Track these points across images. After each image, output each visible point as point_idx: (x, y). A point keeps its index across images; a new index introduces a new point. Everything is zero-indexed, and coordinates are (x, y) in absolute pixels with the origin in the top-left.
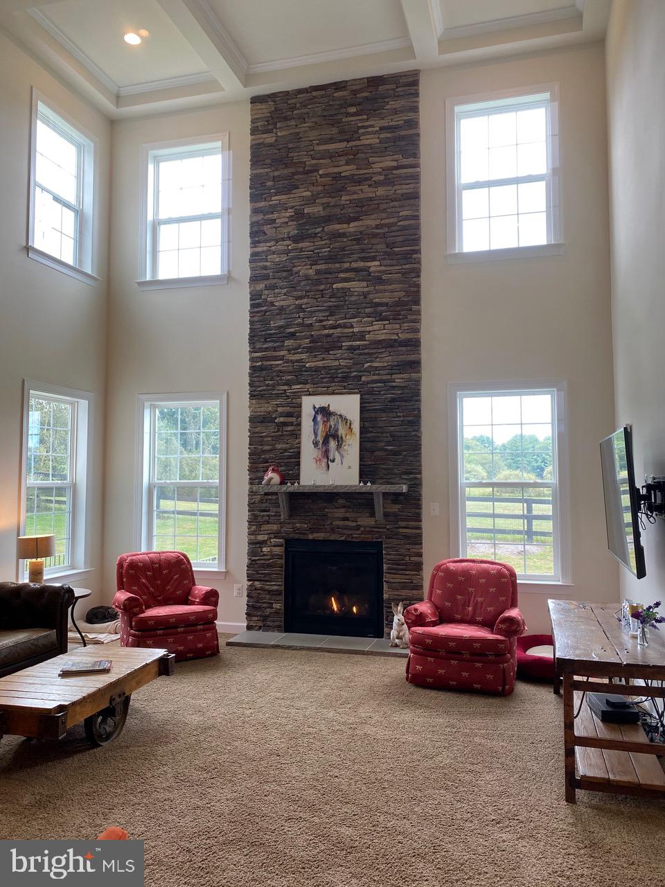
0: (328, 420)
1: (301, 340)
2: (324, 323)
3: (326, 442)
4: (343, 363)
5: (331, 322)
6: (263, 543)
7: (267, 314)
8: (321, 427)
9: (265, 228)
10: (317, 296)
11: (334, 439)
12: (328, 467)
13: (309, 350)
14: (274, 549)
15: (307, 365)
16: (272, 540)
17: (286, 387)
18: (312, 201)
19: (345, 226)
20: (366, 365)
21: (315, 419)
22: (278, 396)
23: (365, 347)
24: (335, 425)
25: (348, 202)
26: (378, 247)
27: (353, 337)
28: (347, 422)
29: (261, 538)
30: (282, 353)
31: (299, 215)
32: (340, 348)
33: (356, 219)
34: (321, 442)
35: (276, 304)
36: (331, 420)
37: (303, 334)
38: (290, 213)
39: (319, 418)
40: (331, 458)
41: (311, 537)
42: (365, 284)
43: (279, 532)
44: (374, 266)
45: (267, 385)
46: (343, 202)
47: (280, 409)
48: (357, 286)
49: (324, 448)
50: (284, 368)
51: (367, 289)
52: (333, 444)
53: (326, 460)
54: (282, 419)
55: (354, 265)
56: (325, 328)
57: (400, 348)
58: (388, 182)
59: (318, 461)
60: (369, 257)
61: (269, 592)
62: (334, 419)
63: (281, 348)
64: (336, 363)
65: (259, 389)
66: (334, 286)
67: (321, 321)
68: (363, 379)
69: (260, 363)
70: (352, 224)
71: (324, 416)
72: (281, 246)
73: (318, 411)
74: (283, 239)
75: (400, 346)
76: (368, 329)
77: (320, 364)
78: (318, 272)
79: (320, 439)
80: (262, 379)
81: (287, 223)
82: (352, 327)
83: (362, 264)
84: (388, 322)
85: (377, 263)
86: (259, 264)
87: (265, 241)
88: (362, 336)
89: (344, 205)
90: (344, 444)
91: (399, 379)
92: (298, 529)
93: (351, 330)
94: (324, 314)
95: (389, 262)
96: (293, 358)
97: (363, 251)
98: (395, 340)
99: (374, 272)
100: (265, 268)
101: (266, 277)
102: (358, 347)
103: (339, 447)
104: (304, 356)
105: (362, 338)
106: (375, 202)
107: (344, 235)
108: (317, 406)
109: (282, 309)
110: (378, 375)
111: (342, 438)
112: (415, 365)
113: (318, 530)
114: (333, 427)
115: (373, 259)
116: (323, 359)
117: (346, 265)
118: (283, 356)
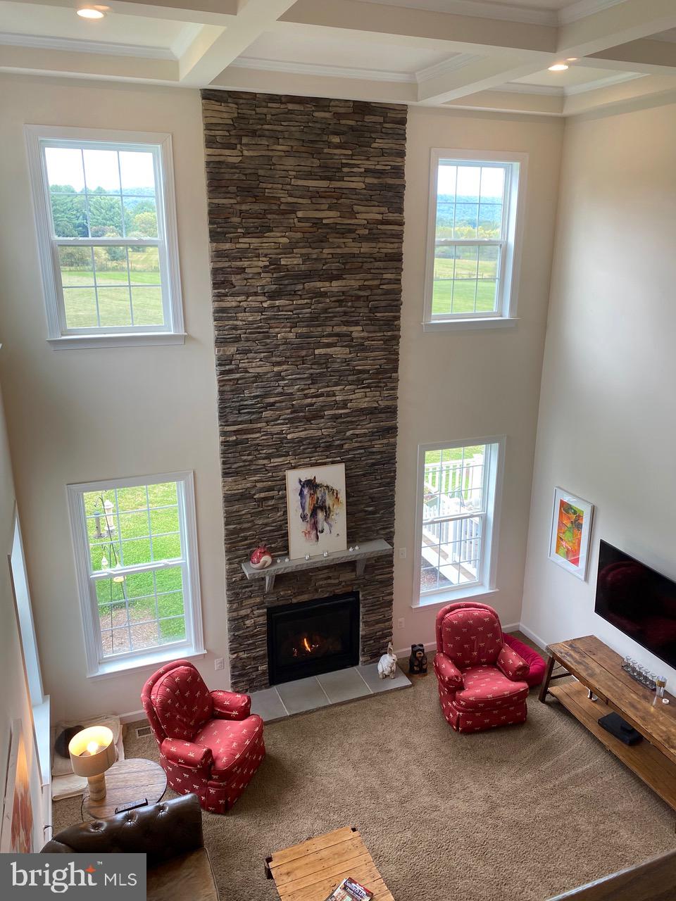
0: (315, 492)
1: (282, 410)
2: (306, 392)
3: (314, 514)
4: (325, 432)
5: (312, 391)
6: (247, 617)
7: (239, 382)
8: (308, 500)
9: (234, 278)
10: (298, 363)
11: (322, 510)
12: (318, 538)
13: (291, 421)
14: (257, 619)
15: (289, 437)
16: (255, 612)
17: (265, 462)
18: (289, 249)
19: (327, 284)
20: (349, 433)
21: (301, 494)
22: (256, 472)
23: (347, 415)
24: (322, 497)
25: (330, 256)
26: (362, 310)
27: (336, 405)
28: (333, 492)
29: (243, 613)
30: (259, 425)
31: (274, 265)
32: (322, 417)
33: (338, 277)
34: (309, 515)
35: (251, 370)
36: (318, 492)
37: (284, 404)
38: (264, 262)
39: (306, 491)
40: (320, 529)
41: (294, 601)
42: (347, 350)
43: (263, 603)
44: (357, 331)
45: (245, 461)
46: (325, 256)
47: (259, 485)
48: (339, 352)
49: (313, 521)
50: (263, 441)
51: (350, 356)
52: (321, 515)
53: (315, 532)
54: (262, 495)
55: (337, 329)
56: (306, 396)
57: (380, 415)
58: (372, 237)
59: (307, 534)
60: (352, 322)
61: (255, 658)
62: (321, 491)
63: (258, 420)
64: (319, 433)
65: (235, 466)
66: (317, 352)
67: (303, 390)
68: (346, 446)
69: (234, 438)
70: (334, 283)
71: (310, 489)
72: (253, 302)
73: (304, 484)
74: (256, 294)
75: (380, 413)
76: (351, 397)
77: (303, 434)
78: (298, 336)
79: (308, 512)
80: (237, 455)
81: (260, 273)
82: (334, 395)
83: (345, 328)
84: (369, 390)
85: (360, 328)
86: (227, 323)
87: (233, 295)
88: (344, 404)
89: (325, 259)
90: (332, 514)
91: (378, 445)
92: (282, 597)
93: (333, 398)
94: (307, 383)
95: (372, 328)
96: (272, 430)
97: (345, 313)
98: (375, 407)
99: (357, 338)
100: (235, 328)
101: (237, 339)
102: (340, 416)
103: (327, 517)
104: (285, 427)
105: (345, 407)
106: (360, 260)
107: (324, 294)
108: (303, 480)
109: (258, 377)
110: (360, 442)
111: (329, 508)
112: (392, 430)
113: (302, 593)
114: (320, 498)
115: (357, 324)
116: (305, 430)
117: (329, 329)
118: (261, 428)
